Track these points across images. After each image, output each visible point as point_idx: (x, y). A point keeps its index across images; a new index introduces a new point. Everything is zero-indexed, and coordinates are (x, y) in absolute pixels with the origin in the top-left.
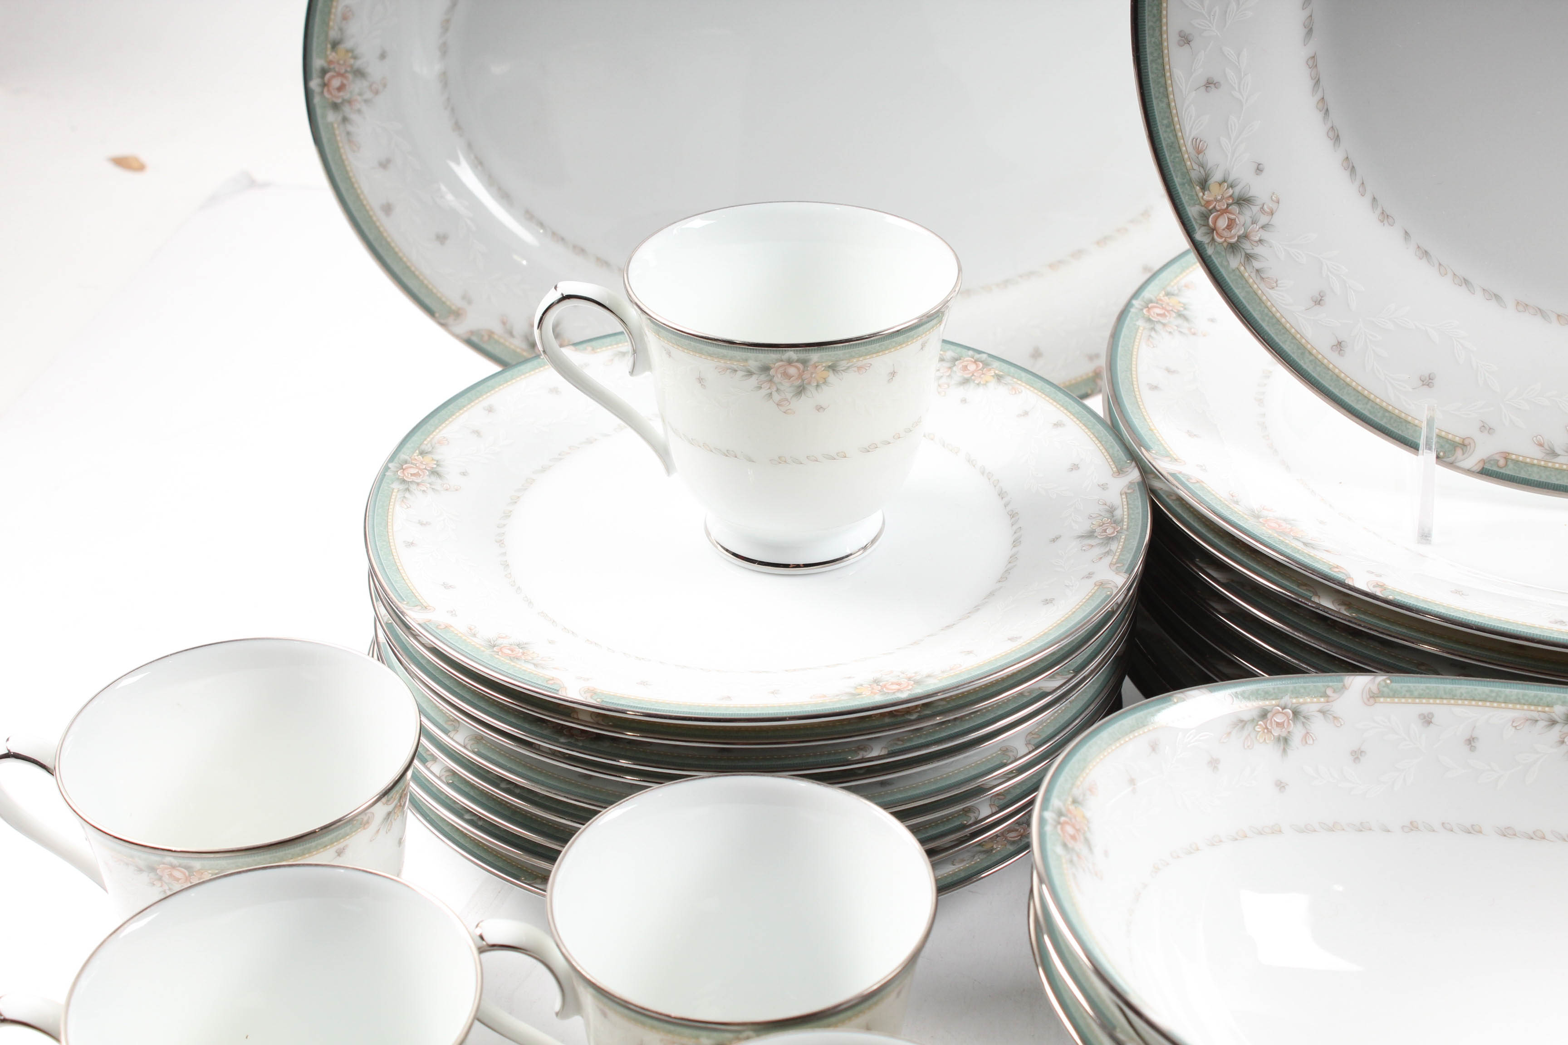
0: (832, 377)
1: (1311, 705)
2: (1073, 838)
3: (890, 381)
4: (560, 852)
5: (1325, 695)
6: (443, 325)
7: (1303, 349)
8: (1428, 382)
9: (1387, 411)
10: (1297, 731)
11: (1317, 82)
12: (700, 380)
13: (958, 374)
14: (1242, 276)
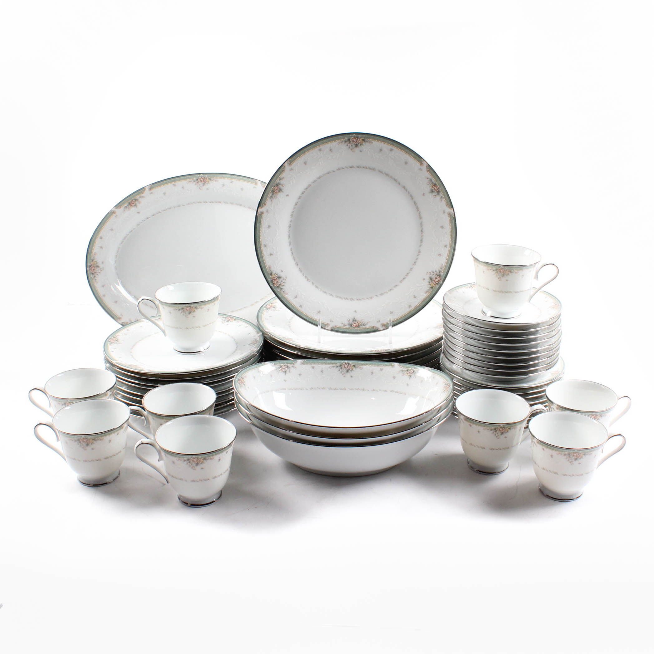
0: (196, 310)
1: (290, 365)
2: (241, 383)
3: (208, 311)
4: (143, 396)
5: (293, 363)
6: (116, 321)
7: (294, 307)
8: (319, 312)
9: (311, 318)
10: (288, 370)
11: (293, 254)
12: (170, 312)
13: (227, 320)
14: (280, 293)
